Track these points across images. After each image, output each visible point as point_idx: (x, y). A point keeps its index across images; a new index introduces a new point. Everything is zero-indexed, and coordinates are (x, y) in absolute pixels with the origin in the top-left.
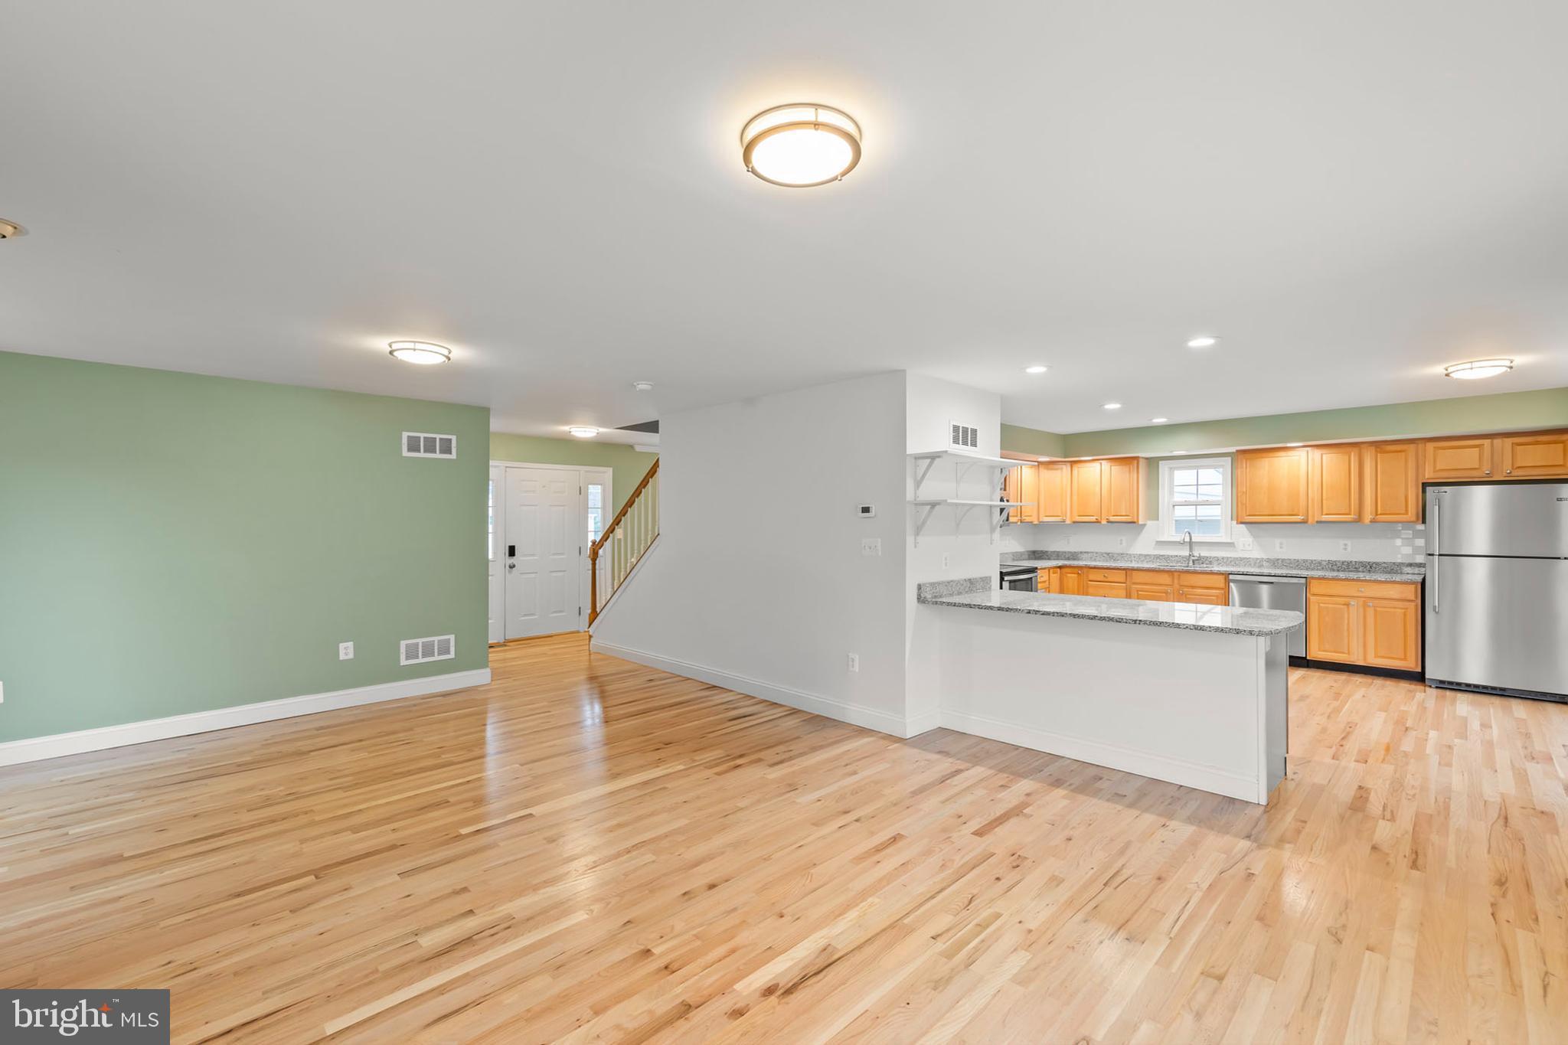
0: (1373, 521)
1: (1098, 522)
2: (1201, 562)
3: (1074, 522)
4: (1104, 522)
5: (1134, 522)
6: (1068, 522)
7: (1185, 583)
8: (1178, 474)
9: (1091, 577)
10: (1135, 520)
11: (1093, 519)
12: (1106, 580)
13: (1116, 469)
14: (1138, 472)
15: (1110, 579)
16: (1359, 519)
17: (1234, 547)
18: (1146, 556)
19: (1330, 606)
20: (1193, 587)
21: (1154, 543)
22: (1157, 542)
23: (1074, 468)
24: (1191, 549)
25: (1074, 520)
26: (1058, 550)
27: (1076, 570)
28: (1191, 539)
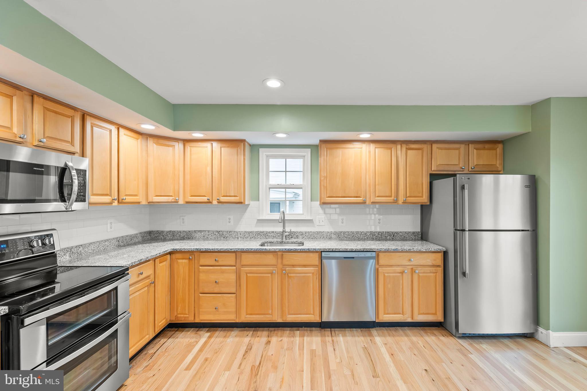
0: (404, 202)
1: (209, 202)
2: (290, 236)
3: (187, 202)
4: (215, 202)
5: (241, 203)
6: (181, 202)
7: (287, 263)
8: (272, 161)
9: (203, 261)
10: (243, 201)
11: (205, 199)
12: (217, 264)
13: (226, 151)
14: (244, 155)
15: (220, 263)
16: (396, 202)
17: (313, 223)
19: (391, 275)
20: (293, 266)
21: (256, 221)
22: (259, 220)
23: (186, 147)
24: (284, 227)
25: (188, 200)
26: (173, 230)
27: (187, 255)
28: (284, 217)
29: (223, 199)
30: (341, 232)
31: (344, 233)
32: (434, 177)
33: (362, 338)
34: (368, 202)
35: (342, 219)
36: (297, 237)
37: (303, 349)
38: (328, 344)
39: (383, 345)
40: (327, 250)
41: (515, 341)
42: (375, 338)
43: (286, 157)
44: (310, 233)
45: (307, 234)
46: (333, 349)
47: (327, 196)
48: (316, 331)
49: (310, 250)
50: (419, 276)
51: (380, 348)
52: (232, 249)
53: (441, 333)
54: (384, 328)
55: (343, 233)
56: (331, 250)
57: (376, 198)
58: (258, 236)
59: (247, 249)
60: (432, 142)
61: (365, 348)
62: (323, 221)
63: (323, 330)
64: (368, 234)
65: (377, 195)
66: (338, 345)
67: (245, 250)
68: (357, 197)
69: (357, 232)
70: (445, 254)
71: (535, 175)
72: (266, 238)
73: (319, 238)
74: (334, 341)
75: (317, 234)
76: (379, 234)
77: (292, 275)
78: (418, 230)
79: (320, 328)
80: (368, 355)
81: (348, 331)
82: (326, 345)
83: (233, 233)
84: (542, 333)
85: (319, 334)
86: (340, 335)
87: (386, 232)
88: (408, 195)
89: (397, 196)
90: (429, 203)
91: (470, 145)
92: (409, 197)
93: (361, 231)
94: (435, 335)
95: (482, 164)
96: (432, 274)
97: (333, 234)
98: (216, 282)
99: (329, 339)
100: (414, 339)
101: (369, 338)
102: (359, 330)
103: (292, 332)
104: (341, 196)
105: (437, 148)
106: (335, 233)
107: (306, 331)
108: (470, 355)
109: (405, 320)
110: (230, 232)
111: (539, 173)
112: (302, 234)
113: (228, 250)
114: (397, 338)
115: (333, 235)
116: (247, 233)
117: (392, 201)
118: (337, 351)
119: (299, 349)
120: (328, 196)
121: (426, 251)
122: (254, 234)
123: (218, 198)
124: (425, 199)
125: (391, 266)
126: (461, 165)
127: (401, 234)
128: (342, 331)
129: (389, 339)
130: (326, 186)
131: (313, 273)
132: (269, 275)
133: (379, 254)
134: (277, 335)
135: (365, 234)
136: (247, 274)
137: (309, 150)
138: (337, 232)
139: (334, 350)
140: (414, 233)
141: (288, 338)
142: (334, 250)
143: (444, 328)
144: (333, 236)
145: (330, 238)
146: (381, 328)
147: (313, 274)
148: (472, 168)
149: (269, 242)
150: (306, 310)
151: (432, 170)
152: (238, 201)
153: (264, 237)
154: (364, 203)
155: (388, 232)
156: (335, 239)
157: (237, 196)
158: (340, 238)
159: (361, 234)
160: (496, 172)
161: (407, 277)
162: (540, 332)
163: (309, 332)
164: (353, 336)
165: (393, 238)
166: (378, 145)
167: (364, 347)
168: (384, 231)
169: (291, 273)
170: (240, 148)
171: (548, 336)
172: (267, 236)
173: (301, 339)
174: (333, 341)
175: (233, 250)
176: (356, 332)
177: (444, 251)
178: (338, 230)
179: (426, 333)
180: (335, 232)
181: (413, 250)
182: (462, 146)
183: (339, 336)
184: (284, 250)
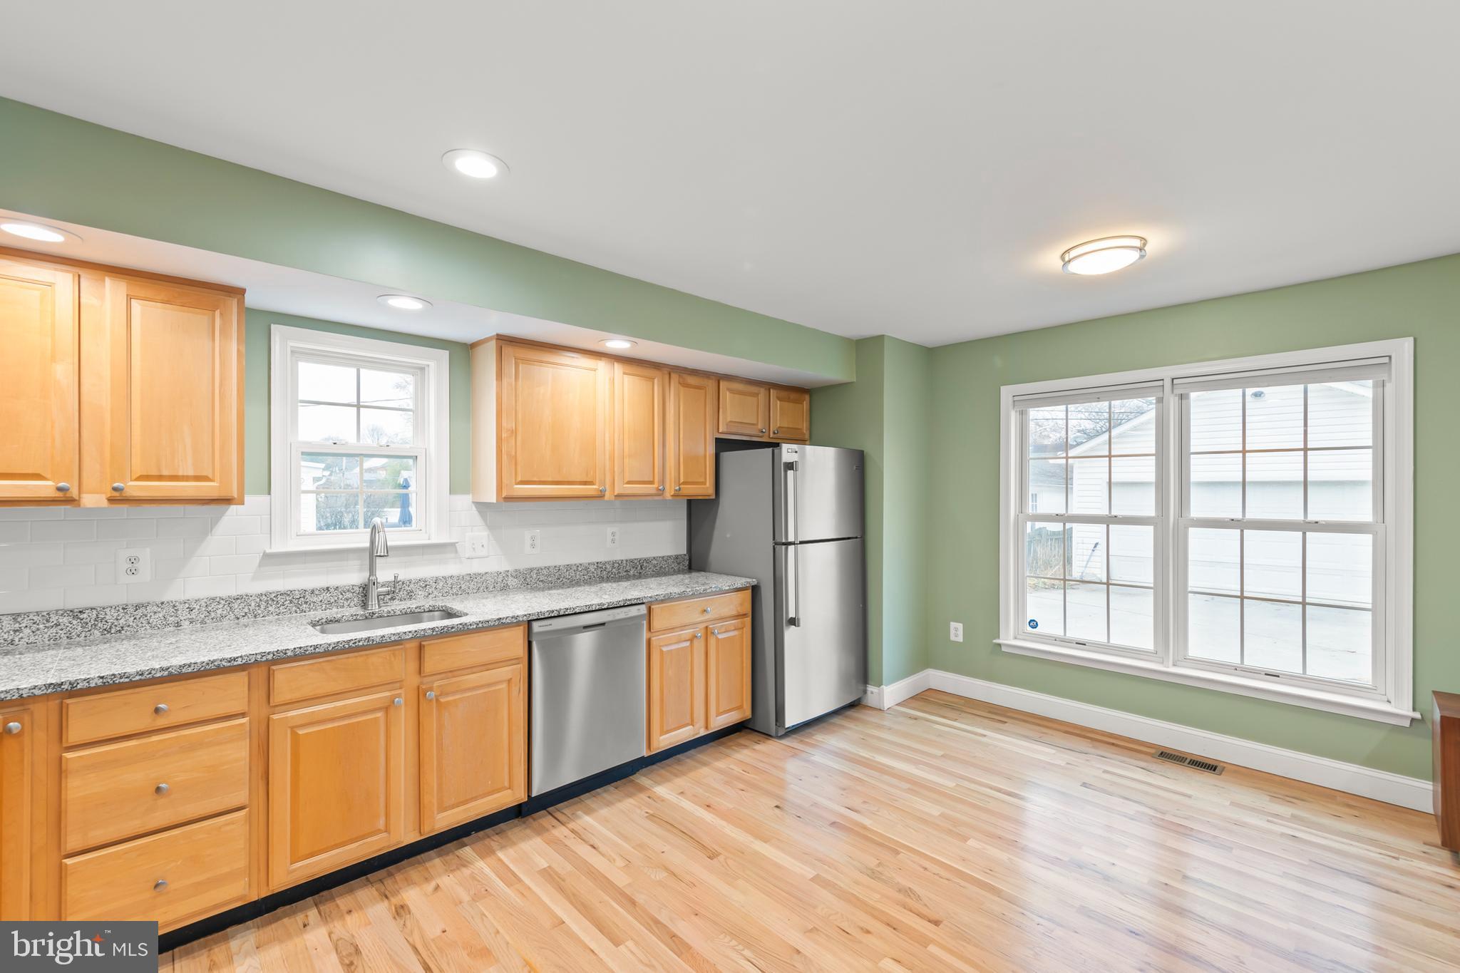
18: (230, 601)
29: (134, 488)
30: (532, 570)
31: (539, 570)
32: (723, 445)
33: (631, 800)
34: (608, 496)
35: (533, 539)
36: (410, 595)
37: (520, 880)
38: (567, 842)
39: (677, 796)
40: (546, 615)
41: (846, 717)
42: (653, 790)
43: (359, 363)
44: (450, 581)
45: (441, 584)
46: (590, 848)
47: (516, 480)
48: (515, 830)
49: (504, 621)
50: (719, 639)
51: (680, 804)
52: (235, 659)
53: (749, 740)
54: (654, 767)
55: (535, 571)
56: (555, 614)
57: (625, 486)
58: (270, 608)
59: (300, 648)
60: (719, 378)
61: (651, 817)
62: (483, 546)
63: (529, 820)
64: (592, 568)
65: (626, 480)
66: (593, 834)
67: (289, 653)
68: (585, 483)
69: (569, 567)
70: (755, 590)
71: (863, 451)
72: (302, 611)
73: (475, 591)
74: (579, 831)
75: (469, 581)
76: (613, 567)
77: (450, 698)
78: (683, 550)
79: (520, 819)
80: (669, 827)
81: (588, 800)
82: (566, 846)
83: (155, 609)
84: (872, 693)
85: (528, 831)
86: (580, 813)
87: (627, 561)
88: (682, 481)
89: (663, 482)
90: (714, 497)
91: (772, 391)
92: (685, 483)
93: (576, 563)
94: (746, 746)
95: (786, 426)
96: (736, 633)
97: (512, 576)
98: (158, 790)
99: (560, 832)
100: (721, 764)
101: (643, 796)
102: (610, 788)
103: (451, 856)
104: (550, 479)
105: (728, 389)
106: (517, 574)
107: (491, 839)
108: (812, 758)
109: (697, 734)
110: (137, 607)
111: (868, 448)
112: (426, 586)
113: (216, 663)
114: (692, 774)
115: (510, 578)
116: (223, 602)
117: (654, 492)
118: (602, 848)
119: (509, 885)
120: (519, 479)
121: (730, 589)
122: (253, 604)
123: (116, 485)
124: (707, 489)
125: (672, 629)
126: (760, 426)
127: (656, 562)
128: (574, 804)
129: (681, 782)
130: (513, 454)
131: (509, 681)
132: (379, 714)
133: (652, 607)
134: (410, 882)
135: (586, 569)
136: (295, 729)
137: (445, 354)
138: (522, 570)
139: (594, 848)
140: (677, 557)
141: (451, 876)
142: (562, 613)
143: (749, 731)
144: (512, 582)
145: (505, 589)
146: (648, 768)
147: (509, 683)
148: (774, 433)
149: (324, 620)
150: (490, 782)
151: (720, 431)
152: (215, 495)
153: (294, 608)
154: (600, 496)
155: (632, 561)
156: (518, 589)
157: (210, 476)
158: (528, 584)
159: (577, 570)
160: (801, 441)
161: (699, 646)
162: (869, 693)
163: (496, 838)
164: (609, 804)
165: (640, 573)
166: (629, 369)
167: (647, 815)
168: (624, 558)
169: (447, 694)
170: (221, 314)
171: (881, 695)
172: (306, 603)
173: (491, 860)
174: (573, 831)
175: (239, 662)
176: (608, 793)
177: (753, 586)
178: (523, 565)
179: (729, 747)
180: (516, 571)
181: (710, 590)
182: (762, 391)
183: (579, 817)
184: (430, 632)
